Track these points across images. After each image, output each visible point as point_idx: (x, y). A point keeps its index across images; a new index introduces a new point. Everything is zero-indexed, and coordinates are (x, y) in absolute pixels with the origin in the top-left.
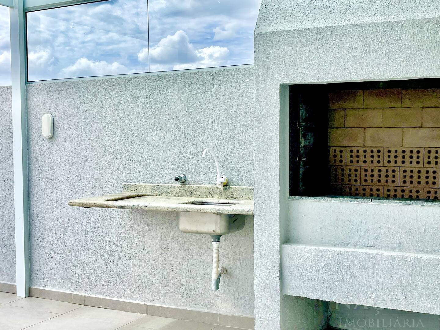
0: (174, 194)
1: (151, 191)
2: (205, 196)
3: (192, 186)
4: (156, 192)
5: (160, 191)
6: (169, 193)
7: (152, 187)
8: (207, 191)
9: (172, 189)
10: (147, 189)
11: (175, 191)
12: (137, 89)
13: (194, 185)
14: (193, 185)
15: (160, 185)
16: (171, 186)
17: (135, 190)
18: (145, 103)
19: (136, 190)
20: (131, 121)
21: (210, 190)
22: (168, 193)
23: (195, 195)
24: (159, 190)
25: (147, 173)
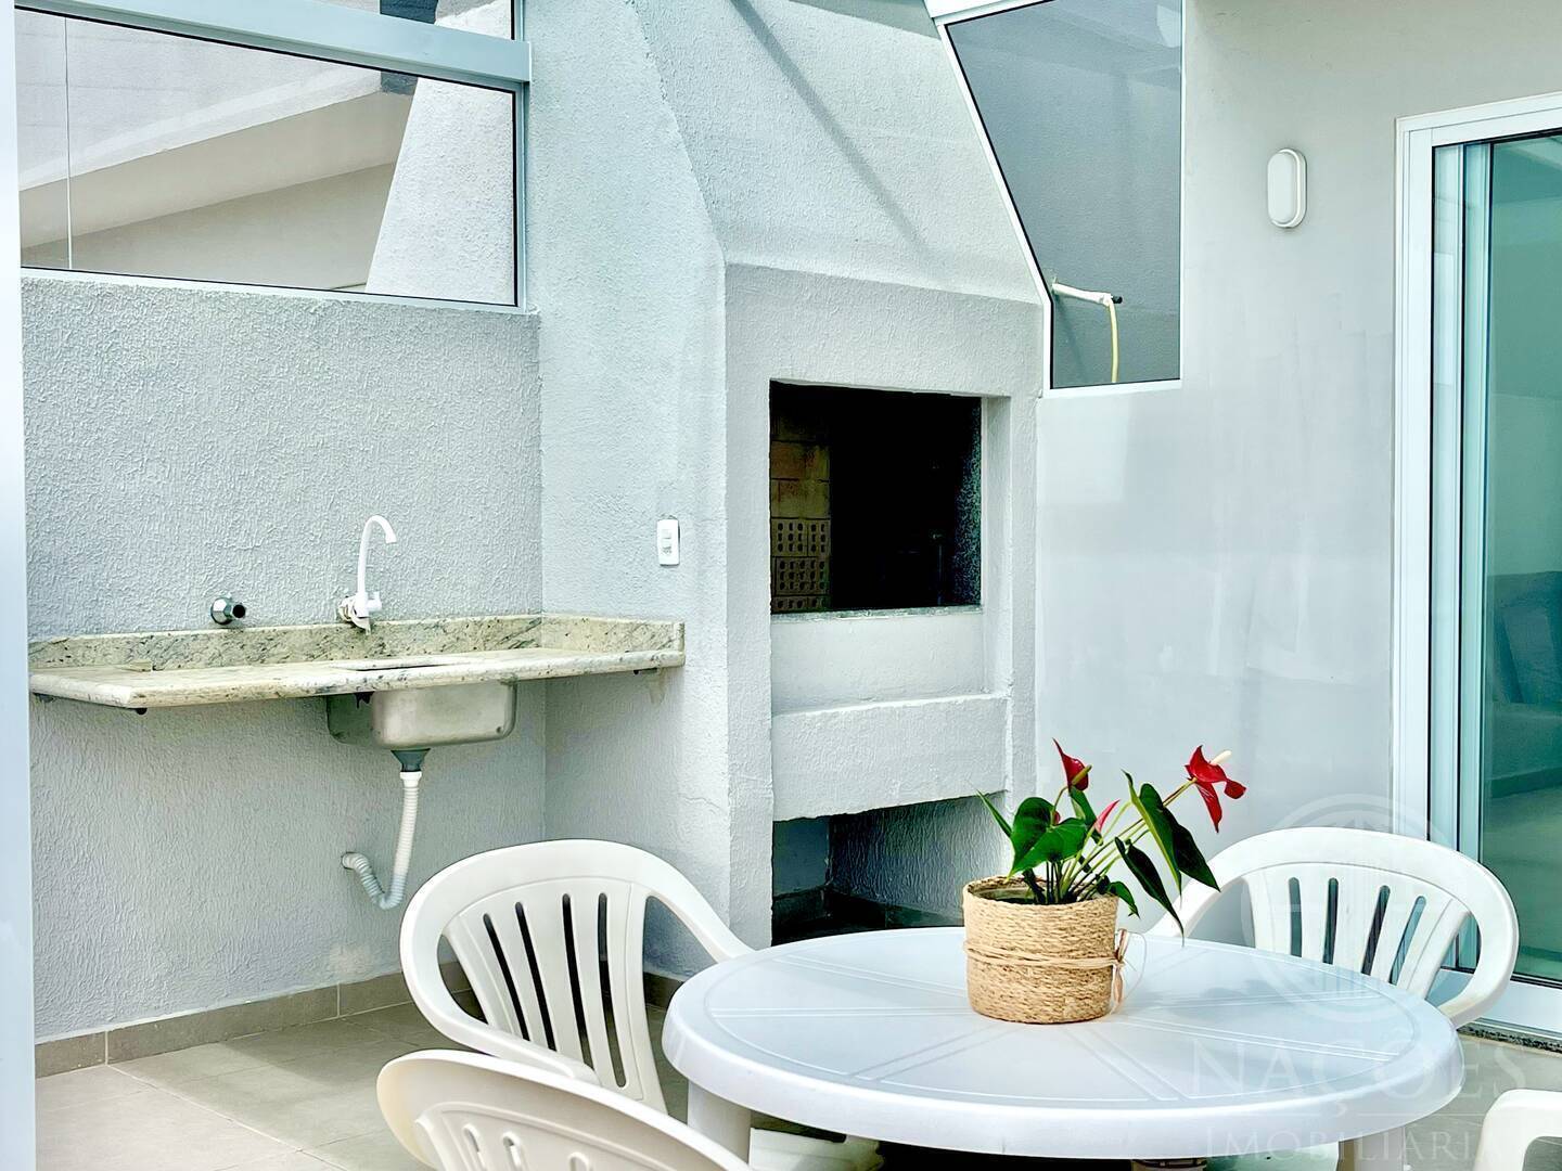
0: (205, 658)
1: (123, 658)
2: (304, 658)
3: (263, 632)
4: (141, 661)
5: (156, 656)
6: (190, 657)
7: (128, 643)
8: (311, 640)
9: (196, 646)
10: (112, 650)
11: (211, 651)
12: (57, 321)
13: (272, 628)
14: (266, 629)
15: (156, 634)
16: (196, 636)
17: (64, 658)
18: (88, 370)
19: (66, 660)
20: (35, 428)
21: (318, 638)
22: (186, 658)
23: (273, 655)
24: (155, 652)
25: (97, 600)
